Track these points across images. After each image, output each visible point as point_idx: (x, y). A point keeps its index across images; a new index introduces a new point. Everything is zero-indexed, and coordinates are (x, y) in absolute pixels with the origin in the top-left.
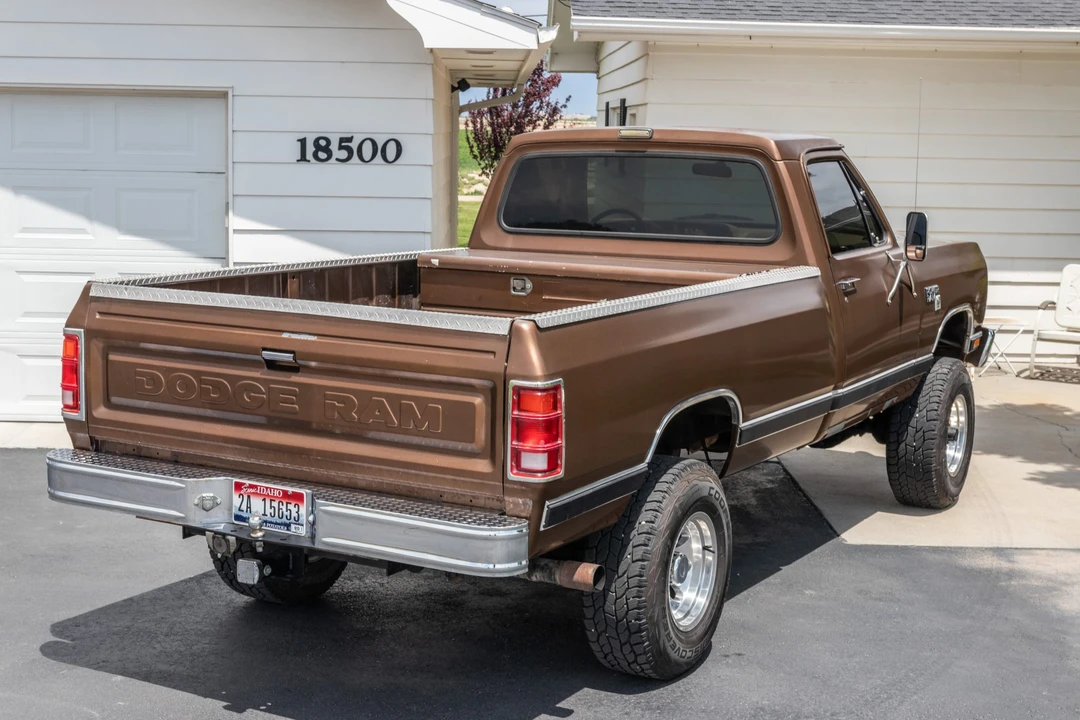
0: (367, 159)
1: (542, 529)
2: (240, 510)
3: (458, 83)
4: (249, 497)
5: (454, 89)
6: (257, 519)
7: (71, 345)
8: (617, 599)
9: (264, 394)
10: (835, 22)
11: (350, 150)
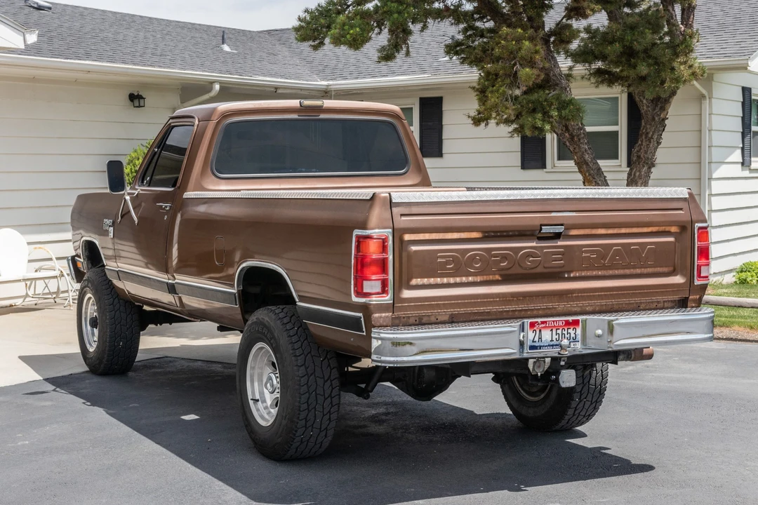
4: (540, 331)
6: (566, 341)
9: (539, 257)
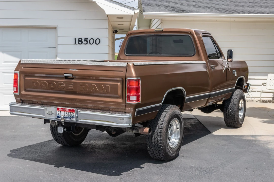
0: (91, 44)
1: (135, 116)
2: (58, 115)
3: (115, 31)
4: (61, 111)
5: (113, 32)
6: (63, 116)
7: (16, 76)
8: (155, 139)
9: (64, 85)
10: (209, 13)
11: (87, 41)
